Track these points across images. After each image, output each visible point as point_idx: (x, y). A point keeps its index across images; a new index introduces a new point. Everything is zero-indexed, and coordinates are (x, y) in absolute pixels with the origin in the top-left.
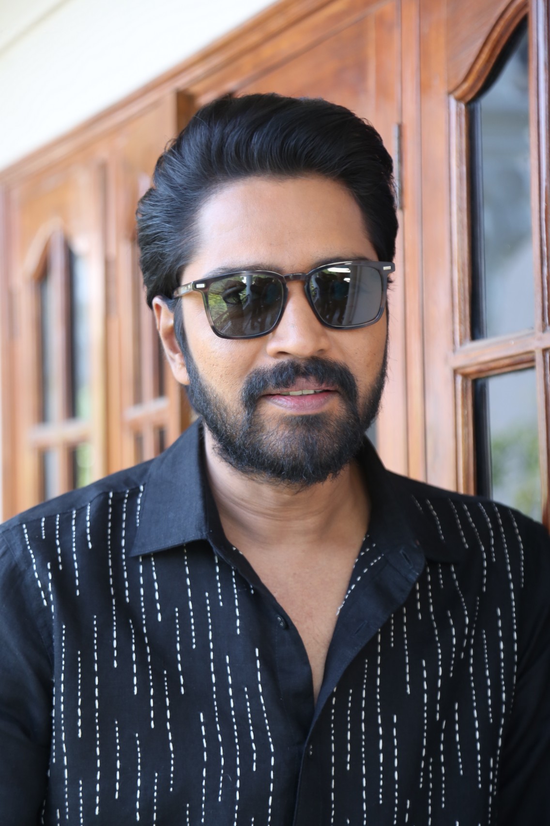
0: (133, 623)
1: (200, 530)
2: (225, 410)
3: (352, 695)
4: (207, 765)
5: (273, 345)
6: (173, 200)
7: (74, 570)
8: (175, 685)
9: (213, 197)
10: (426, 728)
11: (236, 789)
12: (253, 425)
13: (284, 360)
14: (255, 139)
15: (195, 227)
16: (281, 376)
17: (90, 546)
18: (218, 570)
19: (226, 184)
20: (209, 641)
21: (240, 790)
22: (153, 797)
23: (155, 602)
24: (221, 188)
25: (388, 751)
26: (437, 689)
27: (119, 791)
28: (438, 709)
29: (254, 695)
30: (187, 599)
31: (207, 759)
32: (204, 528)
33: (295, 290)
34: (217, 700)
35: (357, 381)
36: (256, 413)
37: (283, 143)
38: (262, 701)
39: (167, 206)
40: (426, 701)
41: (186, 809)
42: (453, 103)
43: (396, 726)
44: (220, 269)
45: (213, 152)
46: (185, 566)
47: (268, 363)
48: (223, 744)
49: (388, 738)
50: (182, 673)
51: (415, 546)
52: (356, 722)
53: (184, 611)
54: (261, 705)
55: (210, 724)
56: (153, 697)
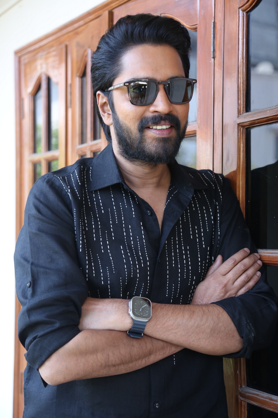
0: (92, 213)
1: (119, 179)
2: (131, 133)
3: (173, 239)
4: (126, 264)
5: (152, 109)
6: (111, 52)
7: (76, 192)
8: (110, 237)
9: (129, 51)
10: (199, 250)
11: (137, 273)
12: (142, 140)
13: (156, 114)
14: (146, 30)
15: (120, 63)
16: (156, 120)
17: (80, 184)
18: (124, 195)
19: (134, 47)
20: (122, 220)
21: (139, 273)
22: (108, 275)
23: (101, 206)
24: (132, 48)
25: (187, 259)
26: (202, 236)
28: (203, 243)
29: (141, 239)
30: (113, 206)
31: (125, 262)
32: (120, 179)
33: (161, 87)
34: (126, 241)
35: (181, 123)
36: (143, 134)
37: (157, 32)
38: (144, 241)
39: (108, 55)
40: (198, 241)
41: (120, 279)
42: (241, 12)
43: (189, 250)
44: (132, 79)
45: (129, 34)
46: (111, 194)
47: (149, 115)
48: (130, 256)
49: (186, 254)
50: (113, 232)
51: (190, 185)
52: (175, 249)
53: (112, 210)
54: (144, 243)
55: (125, 249)
56: (102, 241)
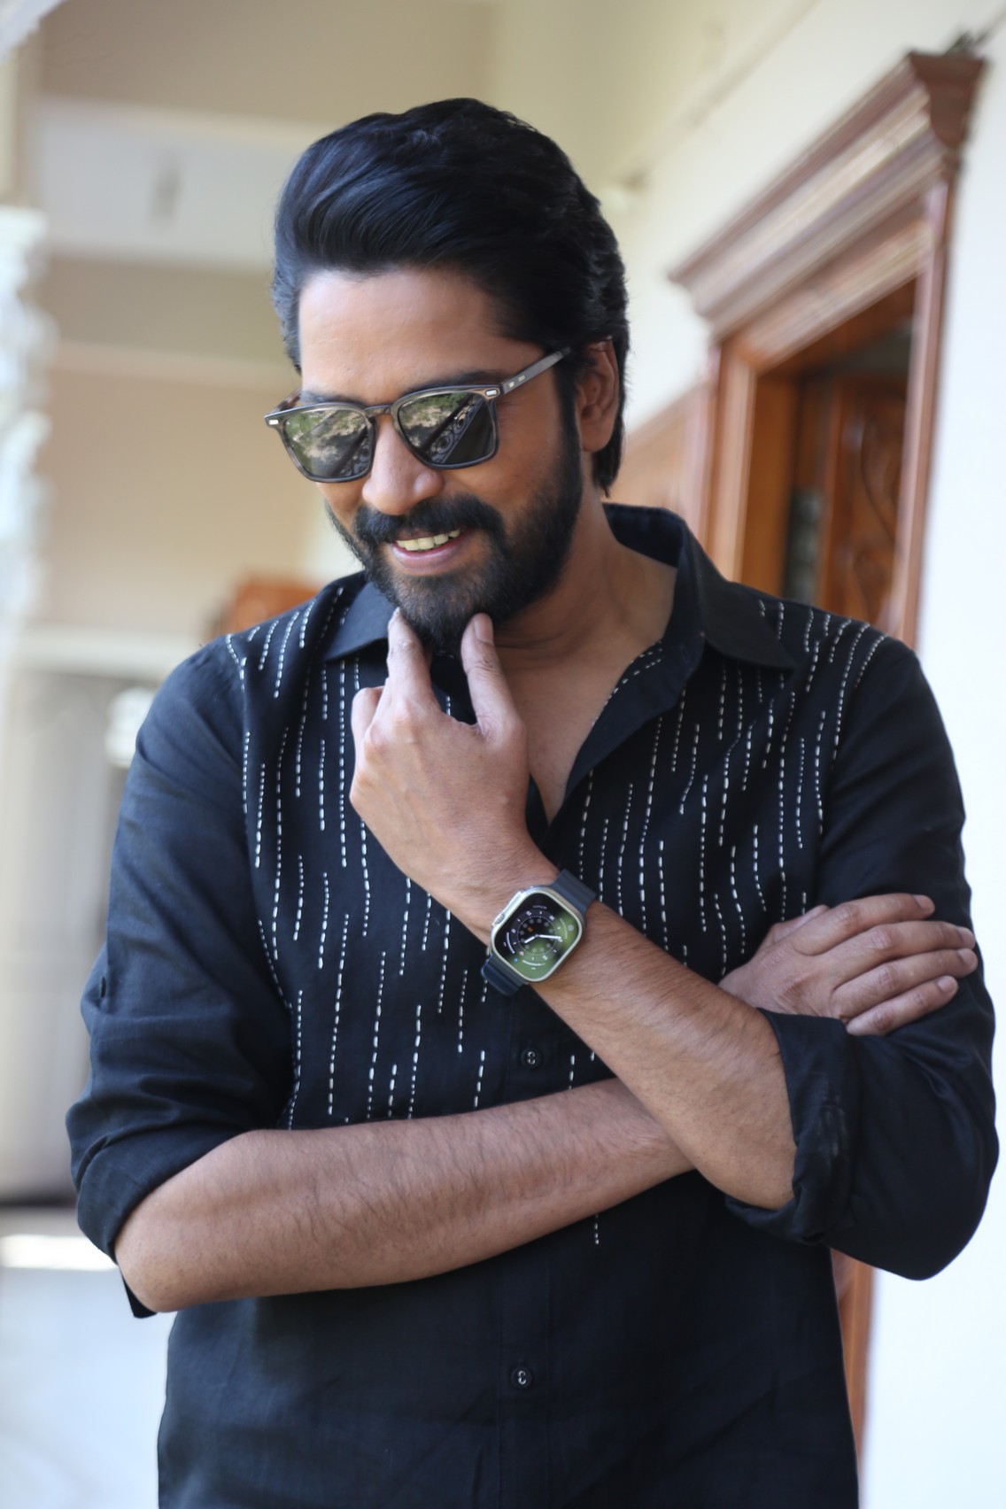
0: (326, 745)
3: (607, 826)
4: (410, 908)
10: (703, 856)
11: (445, 936)
21: (450, 937)
22: (342, 941)
25: (651, 886)
26: (721, 806)
27: (299, 932)
28: (722, 831)
31: (411, 901)
40: (704, 821)
41: (381, 958)
43: (663, 854)
49: (651, 870)
56: (345, 831)
